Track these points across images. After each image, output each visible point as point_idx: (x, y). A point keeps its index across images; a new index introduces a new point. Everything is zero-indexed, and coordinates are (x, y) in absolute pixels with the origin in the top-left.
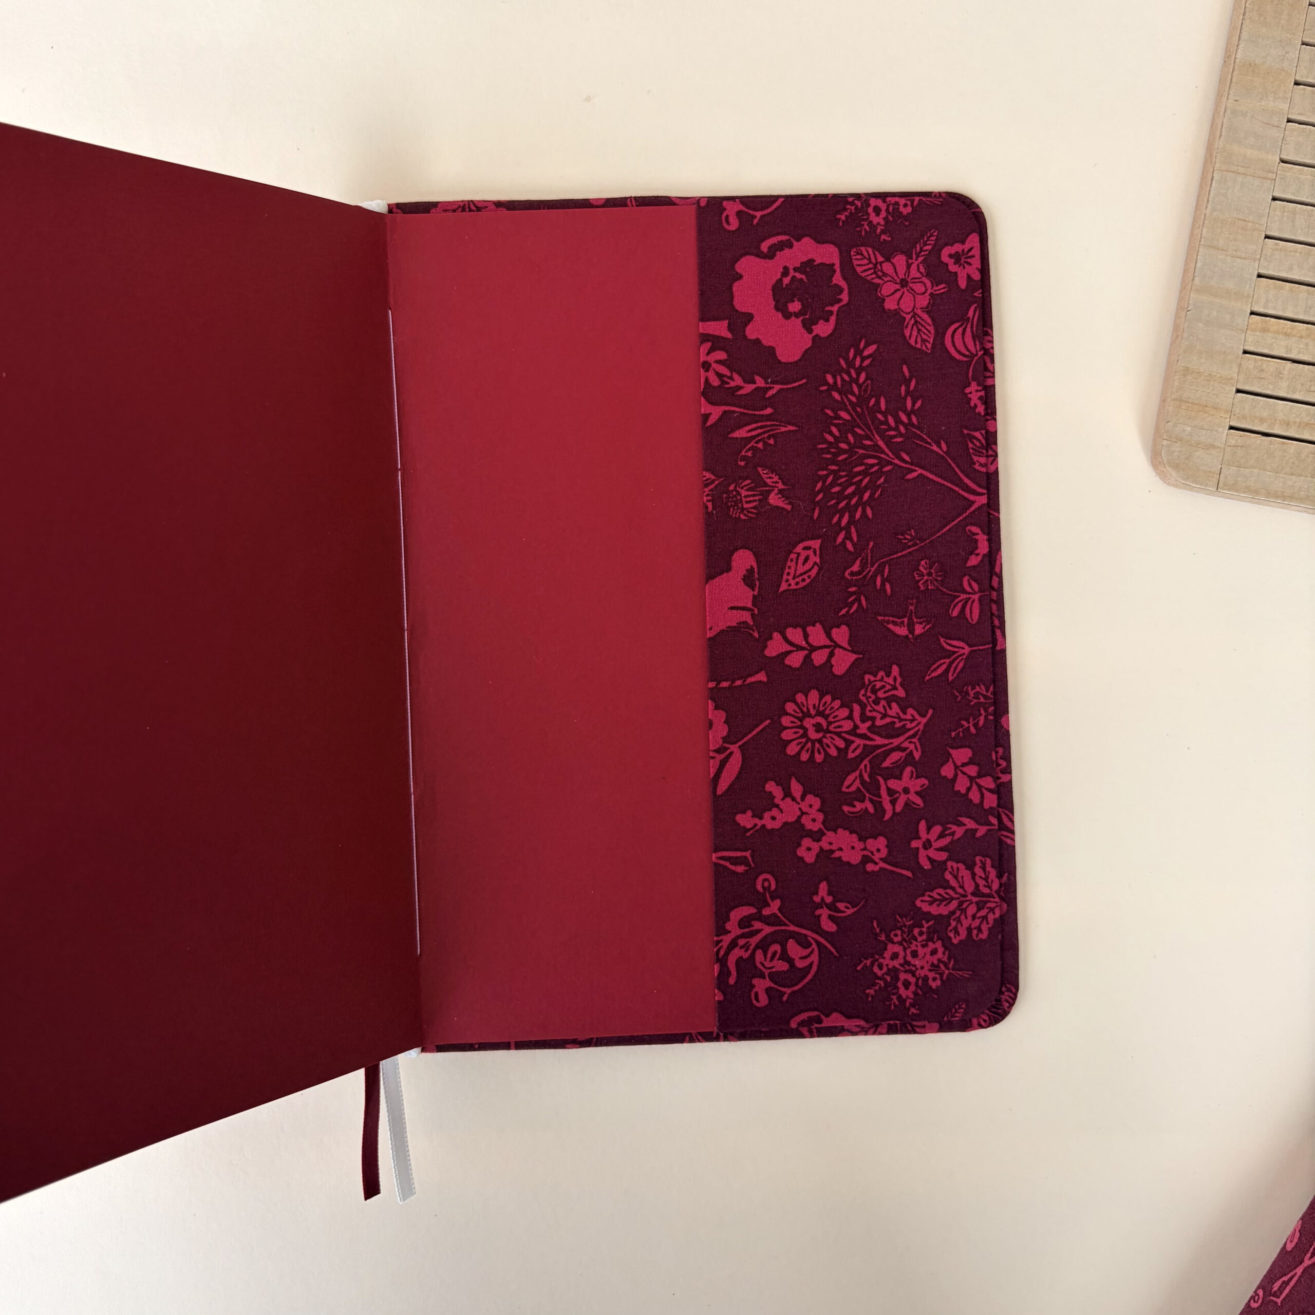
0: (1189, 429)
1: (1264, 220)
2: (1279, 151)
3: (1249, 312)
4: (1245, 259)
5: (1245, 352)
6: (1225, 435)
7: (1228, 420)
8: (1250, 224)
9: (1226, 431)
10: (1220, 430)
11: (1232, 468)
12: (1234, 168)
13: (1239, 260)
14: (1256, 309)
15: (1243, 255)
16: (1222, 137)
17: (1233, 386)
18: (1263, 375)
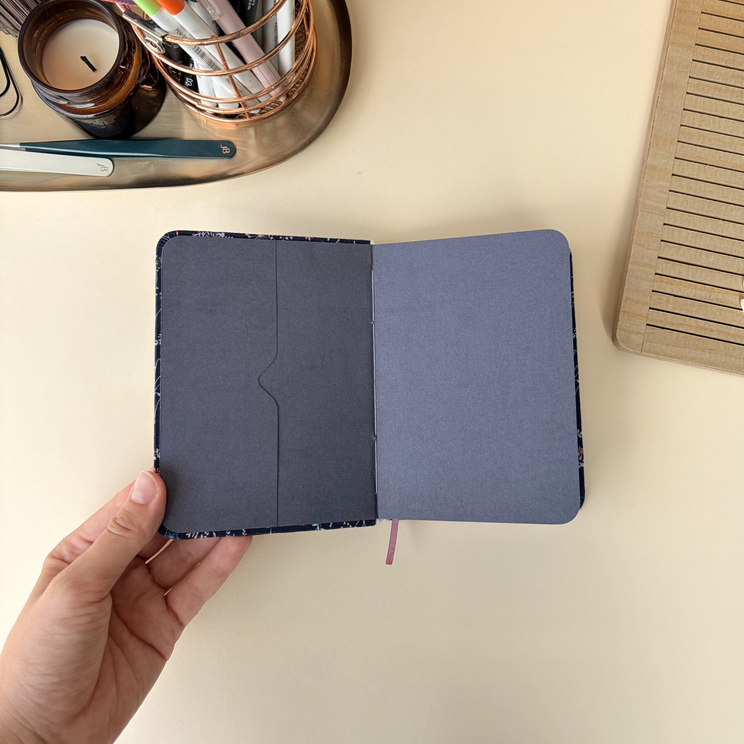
0: (628, 325)
1: (660, 233)
2: (666, 203)
3: (654, 273)
4: (652, 250)
5: (653, 291)
6: (645, 328)
7: (646, 321)
8: (654, 235)
9: (645, 326)
10: (643, 325)
11: (648, 343)
12: (647, 210)
13: (650, 250)
14: (658, 272)
15: (651, 248)
16: (642, 197)
17: (648, 306)
18: (661, 302)
